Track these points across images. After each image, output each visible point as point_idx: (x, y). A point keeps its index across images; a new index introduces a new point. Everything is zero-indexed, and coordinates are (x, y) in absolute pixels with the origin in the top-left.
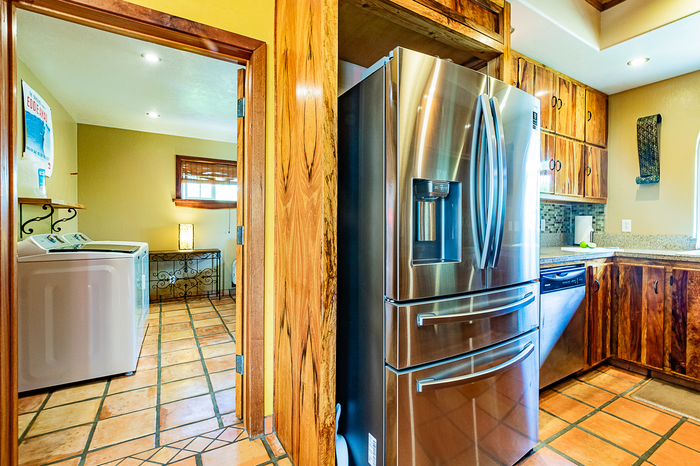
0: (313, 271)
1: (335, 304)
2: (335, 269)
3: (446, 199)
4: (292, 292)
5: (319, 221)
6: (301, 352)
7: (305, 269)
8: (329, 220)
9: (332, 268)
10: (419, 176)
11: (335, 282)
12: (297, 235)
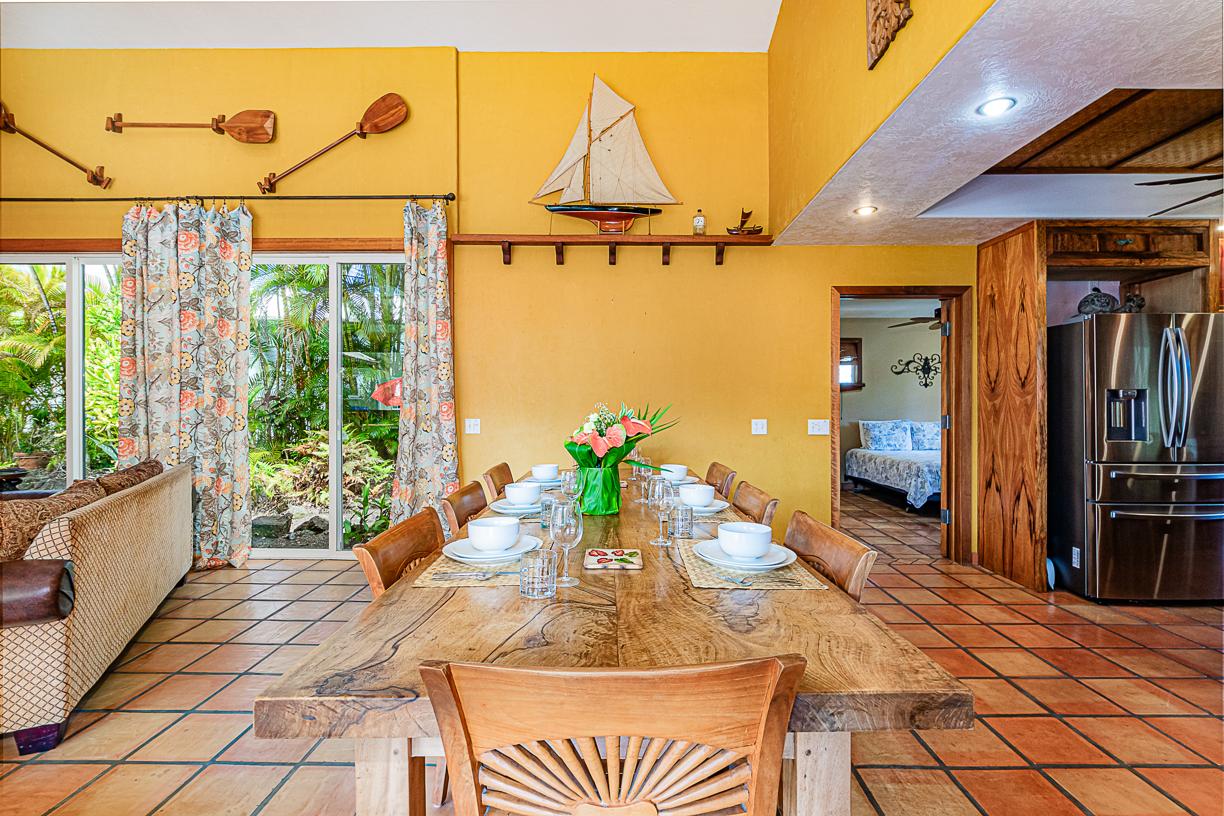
0: (1027, 445)
1: (1046, 465)
2: (1046, 443)
3: (1136, 399)
4: (1002, 460)
5: (1034, 414)
6: (1014, 499)
7: (1018, 444)
8: (1042, 413)
9: (1044, 442)
10: (1113, 387)
11: (1046, 451)
12: (1008, 421)
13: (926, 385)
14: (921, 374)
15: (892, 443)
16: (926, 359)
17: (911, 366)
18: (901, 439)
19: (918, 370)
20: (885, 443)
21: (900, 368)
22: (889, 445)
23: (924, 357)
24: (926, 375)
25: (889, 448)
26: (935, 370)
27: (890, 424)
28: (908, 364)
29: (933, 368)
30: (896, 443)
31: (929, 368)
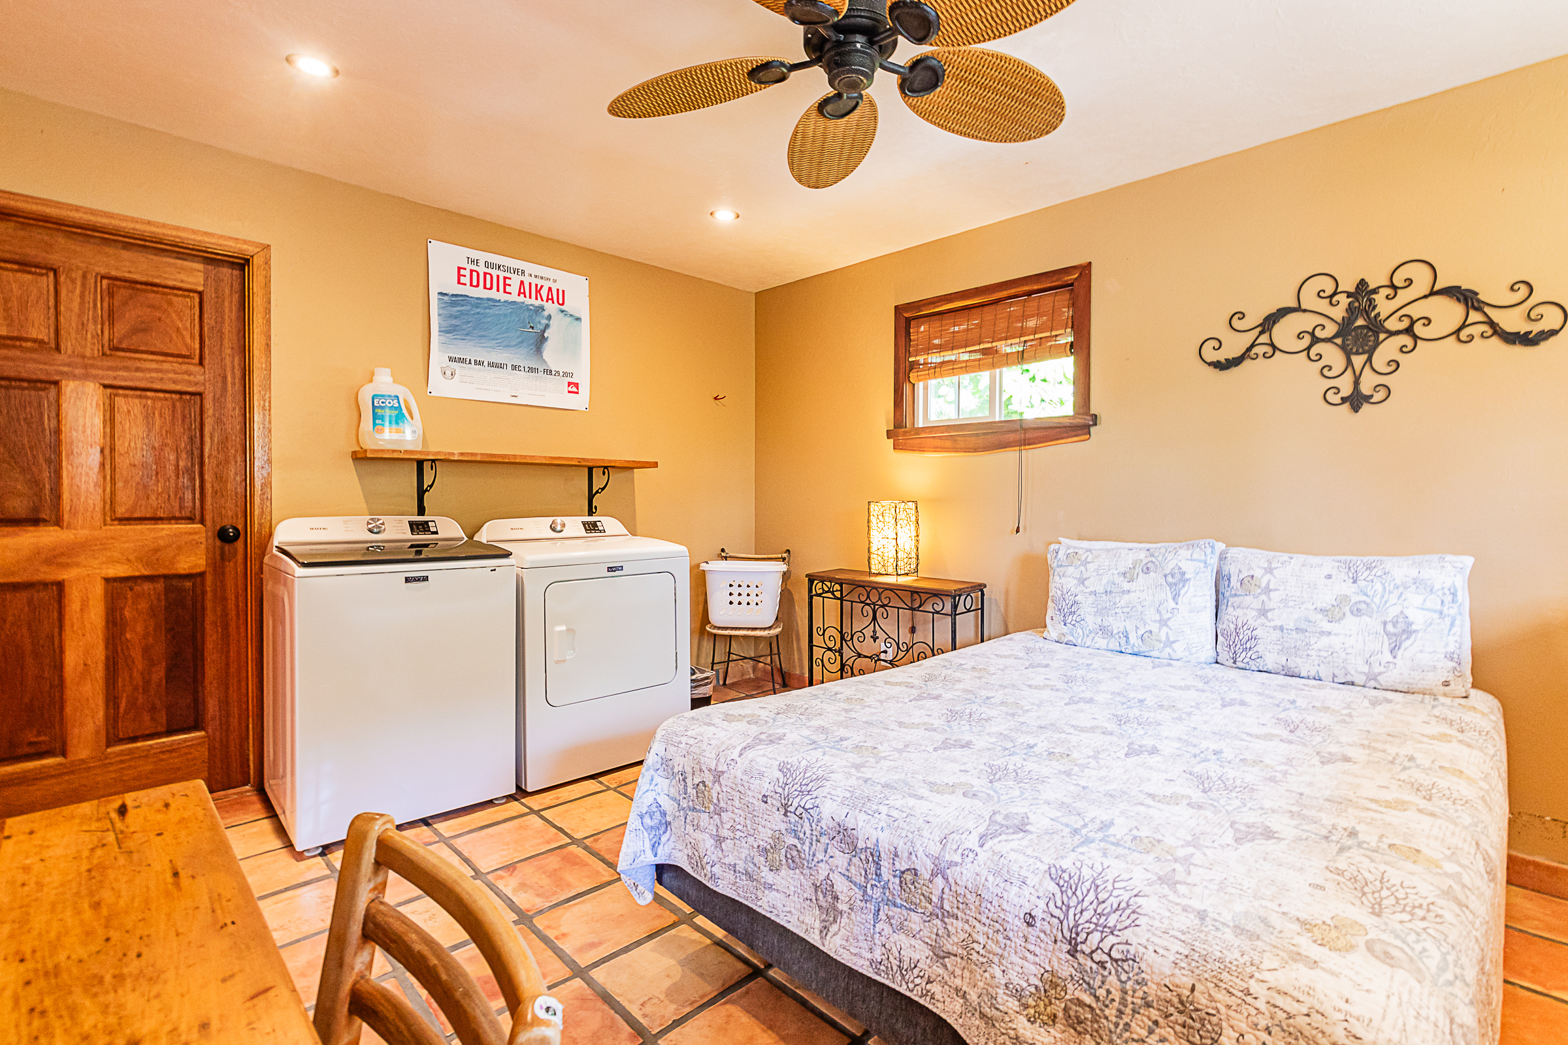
13: (1356, 401)
14: (1332, 355)
15: (1117, 625)
16: (1362, 291)
17: (1286, 333)
18: (1151, 615)
19: (1315, 340)
20: (1091, 621)
21: (1234, 346)
22: (1104, 630)
23: (1348, 285)
24: (1358, 360)
25: (1102, 642)
26: (1409, 331)
27: (1130, 554)
28: (1269, 322)
29: (1393, 324)
30: (1130, 627)
31: (1376, 328)
